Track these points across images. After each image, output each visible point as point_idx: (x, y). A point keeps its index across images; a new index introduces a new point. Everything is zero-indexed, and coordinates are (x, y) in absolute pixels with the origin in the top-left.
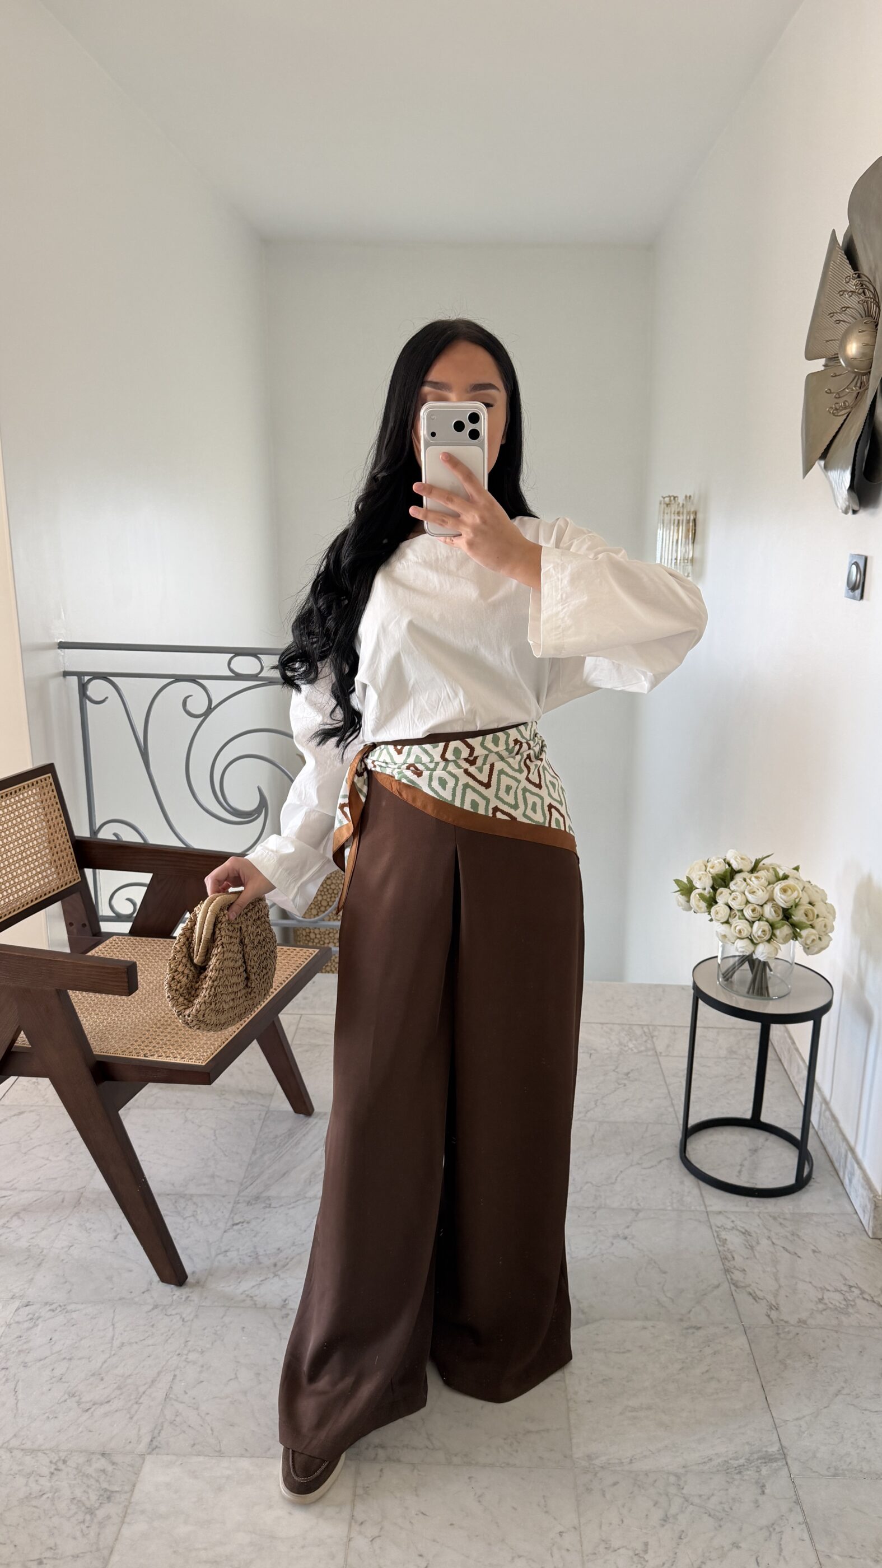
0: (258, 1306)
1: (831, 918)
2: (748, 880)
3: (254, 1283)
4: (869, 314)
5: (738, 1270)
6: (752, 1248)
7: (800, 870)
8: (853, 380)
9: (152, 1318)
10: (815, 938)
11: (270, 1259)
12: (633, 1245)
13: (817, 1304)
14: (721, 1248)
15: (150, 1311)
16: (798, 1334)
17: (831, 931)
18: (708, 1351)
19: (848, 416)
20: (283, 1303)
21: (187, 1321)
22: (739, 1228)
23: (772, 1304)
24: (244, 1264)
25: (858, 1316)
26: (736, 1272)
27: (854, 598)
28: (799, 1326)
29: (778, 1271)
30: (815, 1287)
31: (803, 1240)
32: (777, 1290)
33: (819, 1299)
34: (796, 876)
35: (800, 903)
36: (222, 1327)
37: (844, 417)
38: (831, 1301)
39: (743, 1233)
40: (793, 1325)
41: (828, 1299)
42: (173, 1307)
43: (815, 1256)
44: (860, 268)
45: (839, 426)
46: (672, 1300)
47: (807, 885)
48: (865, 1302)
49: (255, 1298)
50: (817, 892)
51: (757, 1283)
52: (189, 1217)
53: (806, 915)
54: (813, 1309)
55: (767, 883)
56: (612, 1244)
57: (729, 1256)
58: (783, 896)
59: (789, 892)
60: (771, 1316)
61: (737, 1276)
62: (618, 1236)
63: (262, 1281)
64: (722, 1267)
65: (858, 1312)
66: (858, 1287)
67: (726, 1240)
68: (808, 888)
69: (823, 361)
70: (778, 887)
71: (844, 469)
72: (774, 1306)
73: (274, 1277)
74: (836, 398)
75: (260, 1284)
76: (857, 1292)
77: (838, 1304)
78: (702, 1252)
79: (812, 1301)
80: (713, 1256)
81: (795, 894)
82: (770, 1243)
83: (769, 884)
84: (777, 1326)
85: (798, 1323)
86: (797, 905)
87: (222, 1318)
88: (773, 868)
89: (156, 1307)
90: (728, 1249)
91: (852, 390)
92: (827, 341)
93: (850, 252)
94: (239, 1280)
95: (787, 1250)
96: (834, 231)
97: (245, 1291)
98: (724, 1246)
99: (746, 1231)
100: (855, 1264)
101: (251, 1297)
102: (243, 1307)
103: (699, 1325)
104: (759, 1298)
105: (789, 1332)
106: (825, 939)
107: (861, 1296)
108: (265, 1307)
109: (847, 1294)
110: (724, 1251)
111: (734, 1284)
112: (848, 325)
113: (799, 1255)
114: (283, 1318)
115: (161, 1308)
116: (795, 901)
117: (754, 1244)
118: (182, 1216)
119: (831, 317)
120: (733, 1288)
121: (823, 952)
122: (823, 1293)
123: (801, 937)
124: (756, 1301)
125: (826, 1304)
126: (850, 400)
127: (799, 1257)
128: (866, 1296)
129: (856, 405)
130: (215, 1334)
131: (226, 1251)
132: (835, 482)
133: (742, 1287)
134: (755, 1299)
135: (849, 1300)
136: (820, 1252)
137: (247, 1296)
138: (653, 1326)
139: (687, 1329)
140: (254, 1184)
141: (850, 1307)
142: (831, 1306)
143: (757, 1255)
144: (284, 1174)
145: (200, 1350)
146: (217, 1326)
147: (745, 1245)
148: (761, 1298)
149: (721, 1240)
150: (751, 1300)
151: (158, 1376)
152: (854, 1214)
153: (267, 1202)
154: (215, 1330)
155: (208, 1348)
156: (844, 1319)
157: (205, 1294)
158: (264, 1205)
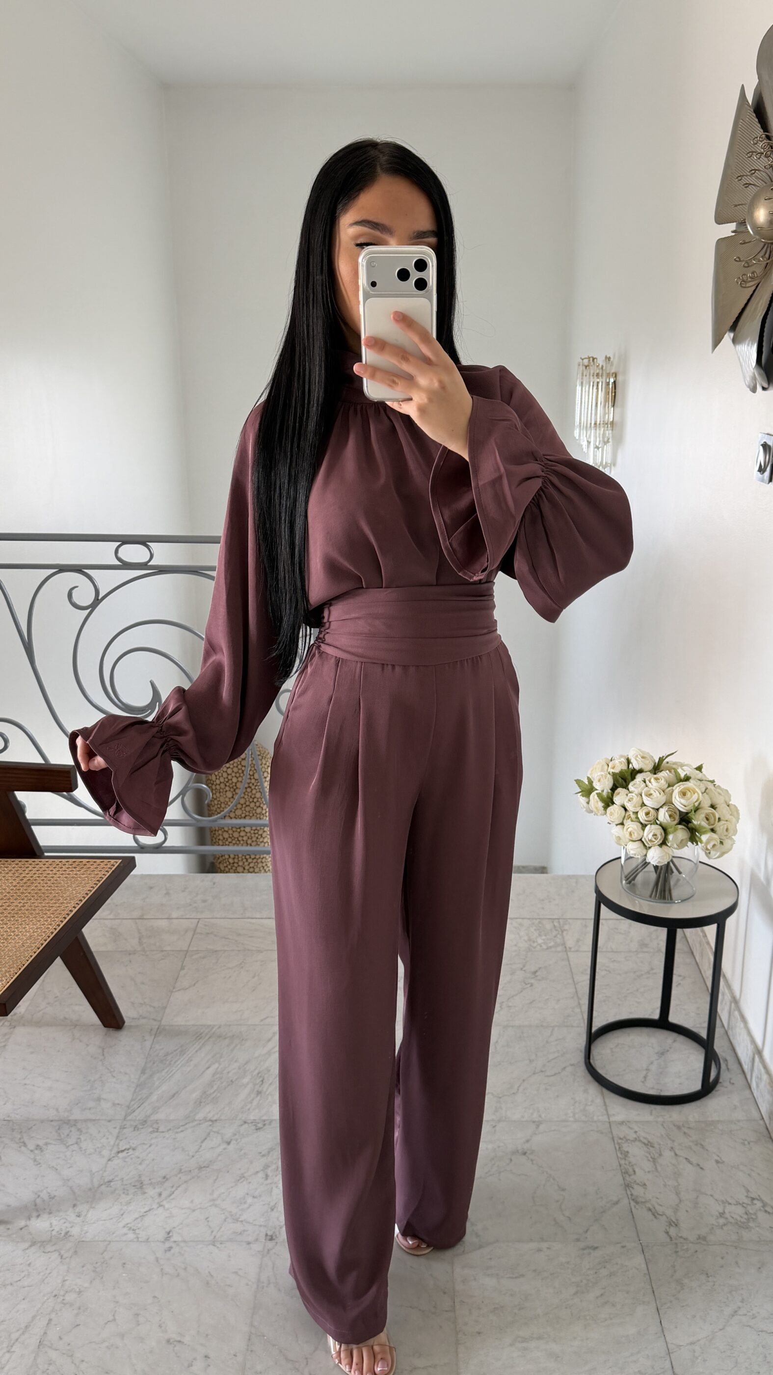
0: (140, 1240)
1: (734, 820)
2: (647, 782)
3: (137, 1215)
5: (638, 1184)
6: (654, 1160)
7: (703, 770)
9: (28, 1256)
10: (716, 843)
11: (154, 1188)
12: (532, 1160)
13: (718, 1218)
14: (623, 1162)
15: (27, 1249)
16: (696, 1250)
17: (735, 835)
20: (166, 1236)
21: (65, 1259)
22: (642, 1139)
23: (672, 1220)
24: (127, 1193)
25: (758, 1229)
26: (635, 1186)
27: (763, 480)
28: (700, 1243)
29: (679, 1185)
30: (716, 1200)
31: (707, 1150)
32: (677, 1205)
33: (720, 1213)
34: (699, 778)
35: (701, 806)
36: (102, 1263)
37: (754, 288)
38: (735, 1216)
39: (645, 1144)
40: (692, 1243)
41: (730, 1213)
42: (53, 1243)
43: (719, 1167)
44: (771, 129)
45: (748, 297)
46: (570, 1219)
47: (710, 786)
48: (767, 1215)
49: (137, 1231)
50: (719, 794)
53: (707, 819)
54: (713, 1224)
55: (667, 785)
56: (511, 1160)
57: (631, 1170)
58: (683, 801)
59: (689, 794)
60: (670, 1233)
61: (638, 1191)
62: (518, 1151)
63: (146, 1211)
64: (623, 1182)
65: (758, 1226)
66: (760, 1200)
67: (628, 1152)
68: (711, 789)
69: (733, 226)
70: (677, 789)
71: (753, 344)
72: (674, 1223)
73: (158, 1208)
75: (143, 1216)
76: (759, 1204)
77: (739, 1218)
78: (603, 1167)
79: (712, 1215)
80: (614, 1170)
81: (695, 797)
82: (673, 1154)
83: (669, 786)
84: (676, 1243)
85: (698, 1239)
86: (697, 809)
87: (103, 1254)
88: (674, 769)
89: (33, 1244)
90: (630, 1163)
94: (122, 1212)
95: (690, 1162)
96: (743, 88)
97: (127, 1224)
98: (625, 1160)
99: (649, 1142)
100: (759, 1174)
101: (134, 1230)
102: (125, 1241)
103: (596, 1245)
104: (659, 1214)
105: (687, 1250)
106: (727, 843)
107: (762, 1208)
108: (148, 1241)
109: (749, 1208)
110: (625, 1164)
111: (633, 1200)
112: (758, 189)
113: (702, 1166)
114: (166, 1251)
115: (39, 1244)
116: (694, 805)
117: (656, 1155)
119: (740, 180)
120: (633, 1204)
121: (726, 855)
122: (725, 1207)
123: (701, 842)
124: (656, 1217)
125: (727, 1218)
127: (701, 1168)
128: (768, 1209)
130: (94, 1271)
131: (110, 1181)
132: (743, 358)
133: (642, 1202)
134: (654, 1215)
135: (751, 1214)
136: (723, 1162)
137: (130, 1229)
138: (548, 1248)
139: (583, 1249)
140: (142, 1106)
141: (751, 1220)
142: (731, 1220)
143: (659, 1169)
144: (174, 1095)
145: (78, 1290)
146: (97, 1263)
147: (647, 1157)
148: (661, 1213)
149: (623, 1152)
150: (650, 1216)
151: (33, 1320)
152: (761, 1120)
153: (155, 1126)
154: (94, 1267)
155: (86, 1288)
156: (746, 1235)
157: (86, 1229)
158: (151, 1129)
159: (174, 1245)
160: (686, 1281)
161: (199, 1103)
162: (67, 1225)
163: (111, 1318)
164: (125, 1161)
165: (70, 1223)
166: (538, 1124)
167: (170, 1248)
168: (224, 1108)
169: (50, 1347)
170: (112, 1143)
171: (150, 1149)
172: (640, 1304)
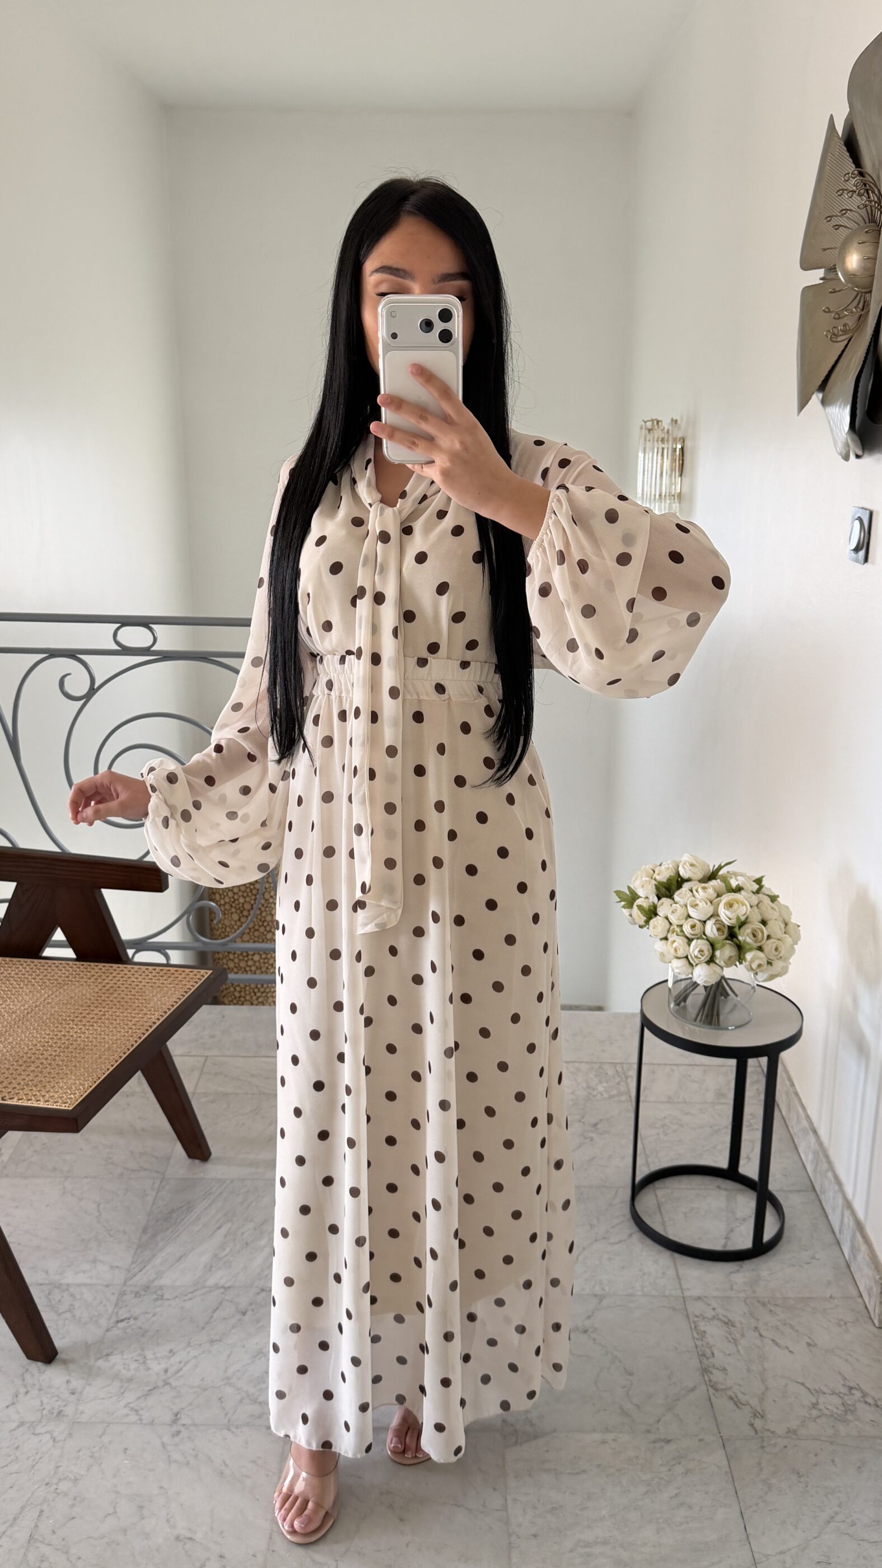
0: (144, 1422)
4: (872, 220)
5: (717, 1369)
6: (735, 1341)
8: (855, 299)
9: (16, 1438)
11: (160, 1364)
12: (594, 1340)
13: (810, 1410)
14: (699, 1343)
15: (15, 1430)
16: (786, 1447)
18: (679, 1469)
19: (849, 341)
20: (174, 1418)
21: (58, 1442)
22: (720, 1317)
23: (757, 1411)
24: (129, 1370)
25: (857, 1423)
26: (715, 1371)
27: (857, 561)
28: (786, 1438)
29: (765, 1370)
30: (808, 1389)
31: (797, 1331)
32: (763, 1394)
33: (813, 1404)
36: (101, 1448)
37: (845, 342)
38: (830, 1408)
39: (724, 1323)
40: (780, 1437)
41: (824, 1403)
42: (43, 1424)
43: (810, 1351)
44: (863, 166)
45: (839, 353)
46: (638, 1406)
48: (867, 1407)
49: (141, 1412)
51: (740, 1385)
52: (64, 1312)
54: (805, 1416)
57: (709, 1353)
60: (756, 1425)
61: (717, 1376)
63: (150, 1390)
64: (699, 1365)
65: (857, 1420)
66: (859, 1389)
67: (705, 1332)
69: (821, 273)
71: (845, 406)
72: (759, 1413)
73: (164, 1386)
74: (835, 318)
75: (147, 1395)
76: (858, 1394)
77: (835, 1410)
78: (676, 1348)
79: (804, 1407)
80: (689, 1352)
82: (757, 1334)
84: (762, 1438)
85: (787, 1433)
87: (101, 1437)
89: (22, 1424)
90: (708, 1344)
91: (852, 312)
92: (825, 250)
93: (851, 144)
94: (122, 1390)
95: (777, 1344)
96: (832, 117)
97: (129, 1403)
99: (729, 1320)
100: (858, 1360)
101: (136, 1411)
103: (669, 1438)
104: (741, 1404)
105: (775, 1445)
107: (862, 1399)
108: (152, 1423)
109: (846, 1398)
110: (702, 1345)
111: (712, 1386)
112: (850, 231)
113: (791, 1349)
114: (173, 1436)
115: (28, 1425)
117: (738, 1336)
118: (56, 1312)
119: (830, 221)
120: (711, 1391)
122: (818, 1397)
124: (738, 1407)
125: (820, 1410)
126: (851, 322)
127: (791, 1352)
128: (870, 1400)
129: (857, 329)
130: (91, 1457)
131: (108, 1355)
132: (834, 422)
133: (722, 1390)
134: (736, 1404)
135: (849, 1405)
136: (815, 1345)
137: (132, 1409)
138: (614, 1440)
139: (655, 1442)
140: (144, 1271)
141: (849, 1412)
142: (827, 1412)
143: (742, 1351)
144: (181, 1258)
145: (73, 1478)
146: (94, 1447)
147: (727, 1338)
148: (743, 1403)
149: (700, 1332)
150: (731, 1405)
151: (21, 1512)
152: (859, 1297)
153: (159, 1292)
154: (91, 1452)
155: (82, 1476)
156: (842, 1428)
157: (81, 1408)
158: (155, 1296)
159: (183, 1429)
160: (773, 1481)
161: (210, 1268)
162: (57, 1403)
163: (111, 1510)
164: (125, 1332)
165: (64, 1401)
166: (601, 1298)
167: (178, 1433)
168: (238, 1274)
169: (41, 1542)
170: (110, 1311)
171: (154, 1319)
172: (721, 1507)
